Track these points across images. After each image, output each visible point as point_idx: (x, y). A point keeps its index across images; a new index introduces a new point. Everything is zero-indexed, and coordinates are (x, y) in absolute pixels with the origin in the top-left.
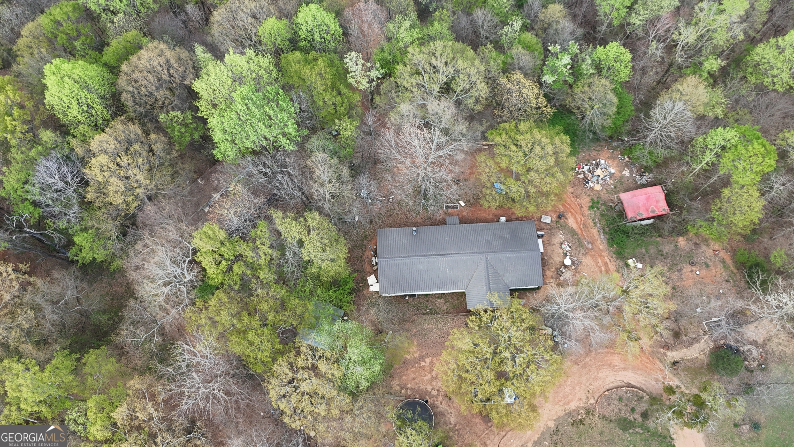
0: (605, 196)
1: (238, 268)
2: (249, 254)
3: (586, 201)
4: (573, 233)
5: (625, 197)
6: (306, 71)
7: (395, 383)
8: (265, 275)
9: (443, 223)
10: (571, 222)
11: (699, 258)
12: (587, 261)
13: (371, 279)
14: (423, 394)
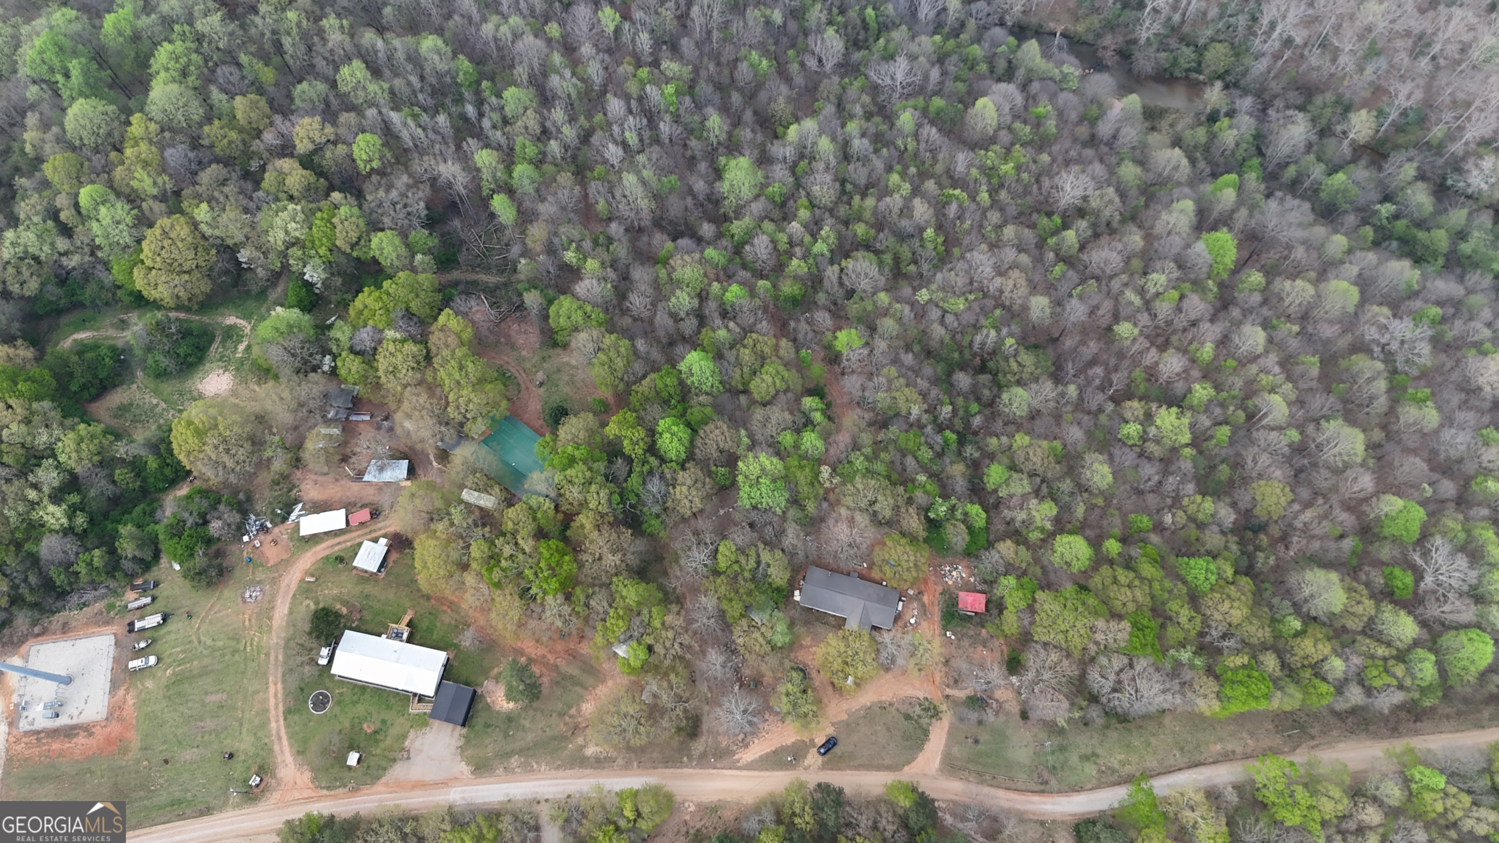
0: (953, 589)
1: (736, 567)
2: (744, 562)
3: (940, 589)
4: (923, 605)
5: (962, 594)
6: (798, 473)
7: (792, 655)
8: (747, 575)
9: (848, 574)
10: (925, 599)
11: (989, 645)
12: (924, 624)
13: (797, 593)
14: (805, 665)
